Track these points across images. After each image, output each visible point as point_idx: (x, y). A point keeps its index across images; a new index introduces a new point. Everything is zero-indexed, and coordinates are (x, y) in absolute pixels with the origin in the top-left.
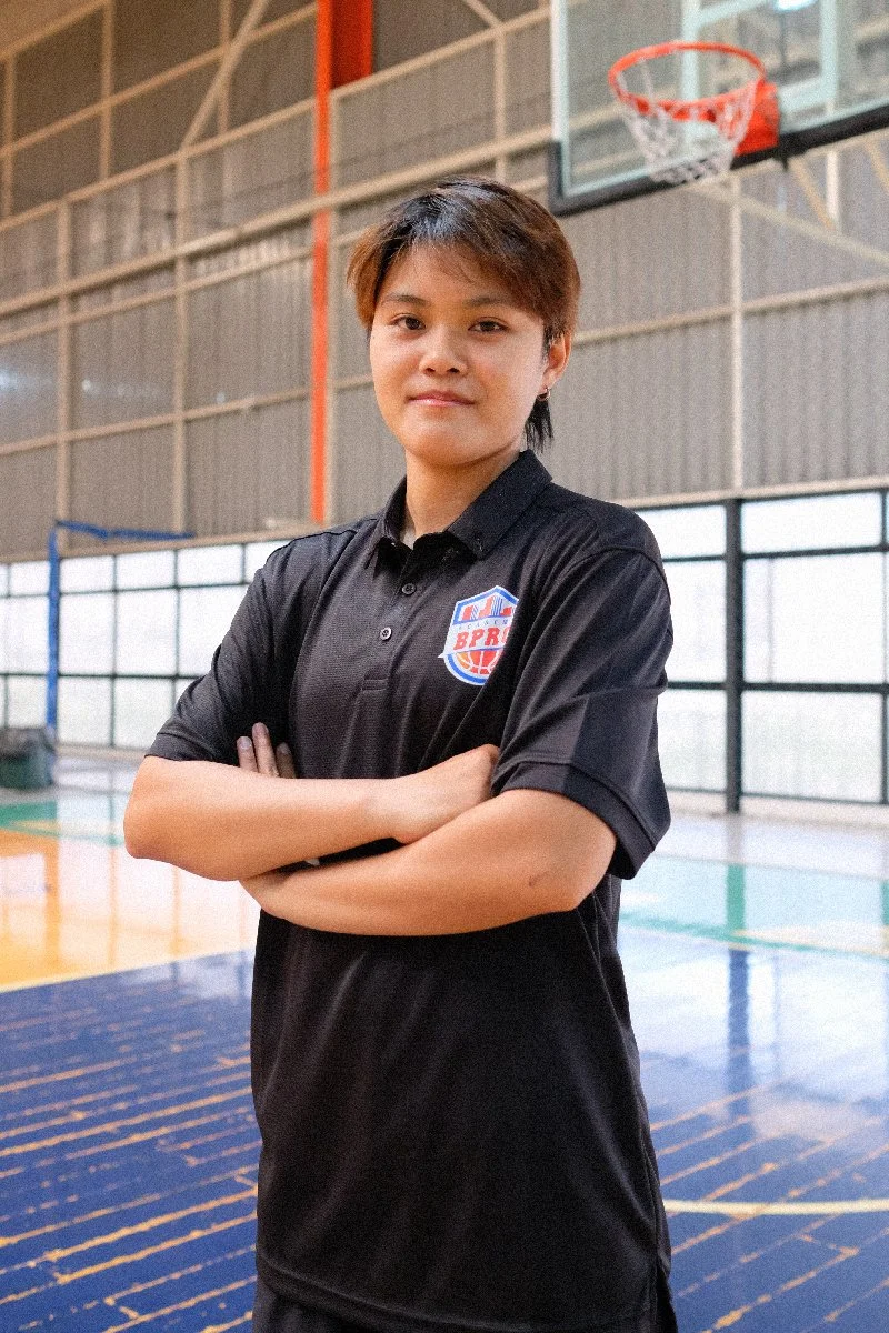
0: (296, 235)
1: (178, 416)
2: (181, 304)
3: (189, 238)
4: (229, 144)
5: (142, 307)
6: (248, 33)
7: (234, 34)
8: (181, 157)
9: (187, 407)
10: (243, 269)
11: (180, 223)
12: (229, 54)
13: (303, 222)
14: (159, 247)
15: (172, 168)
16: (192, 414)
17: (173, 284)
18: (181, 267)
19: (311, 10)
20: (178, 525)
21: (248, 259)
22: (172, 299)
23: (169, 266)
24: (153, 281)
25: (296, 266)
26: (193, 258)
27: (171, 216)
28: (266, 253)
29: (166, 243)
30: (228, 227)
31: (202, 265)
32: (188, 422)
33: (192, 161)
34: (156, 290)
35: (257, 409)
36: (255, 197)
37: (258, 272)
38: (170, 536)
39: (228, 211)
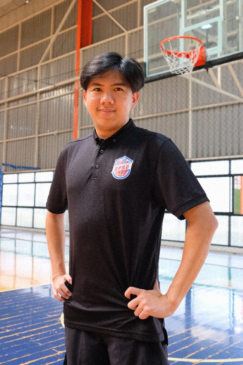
0: (70, 87)
1: (37, 136)
2: (38, 105)
3: (40, 87)
4: (52, 62)
5: (27, 106)
6: (58, 32)
7: (54, 33)
8: (39, 65)
9: (39, 134)
10: (55, 96)
11: (38, 83)
12: (53, 38)
13: (72, 83)
14: (32, 90)
15: (37, 68)
16: (40, 135)
17: (36, 100)
18: (38, 95)
19: (76, 26)
20: (36, 166)
21: (57, 93)
22: (36, 104)
23: (35, 95)
24: (30, 99)
25: (70, 95)
26: (42, 93)
27: (36, 81)
28: (61, 92)
29: (34, 89)
30: (51, 85)
31: (44, 95)
32: (39, 137)
33: (42, 66)
34: (32, 101)
35: (58, 134)
36: (59, 77)
37: (59, 97)
38: (33, 169)
39: (51, 81)
